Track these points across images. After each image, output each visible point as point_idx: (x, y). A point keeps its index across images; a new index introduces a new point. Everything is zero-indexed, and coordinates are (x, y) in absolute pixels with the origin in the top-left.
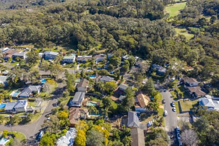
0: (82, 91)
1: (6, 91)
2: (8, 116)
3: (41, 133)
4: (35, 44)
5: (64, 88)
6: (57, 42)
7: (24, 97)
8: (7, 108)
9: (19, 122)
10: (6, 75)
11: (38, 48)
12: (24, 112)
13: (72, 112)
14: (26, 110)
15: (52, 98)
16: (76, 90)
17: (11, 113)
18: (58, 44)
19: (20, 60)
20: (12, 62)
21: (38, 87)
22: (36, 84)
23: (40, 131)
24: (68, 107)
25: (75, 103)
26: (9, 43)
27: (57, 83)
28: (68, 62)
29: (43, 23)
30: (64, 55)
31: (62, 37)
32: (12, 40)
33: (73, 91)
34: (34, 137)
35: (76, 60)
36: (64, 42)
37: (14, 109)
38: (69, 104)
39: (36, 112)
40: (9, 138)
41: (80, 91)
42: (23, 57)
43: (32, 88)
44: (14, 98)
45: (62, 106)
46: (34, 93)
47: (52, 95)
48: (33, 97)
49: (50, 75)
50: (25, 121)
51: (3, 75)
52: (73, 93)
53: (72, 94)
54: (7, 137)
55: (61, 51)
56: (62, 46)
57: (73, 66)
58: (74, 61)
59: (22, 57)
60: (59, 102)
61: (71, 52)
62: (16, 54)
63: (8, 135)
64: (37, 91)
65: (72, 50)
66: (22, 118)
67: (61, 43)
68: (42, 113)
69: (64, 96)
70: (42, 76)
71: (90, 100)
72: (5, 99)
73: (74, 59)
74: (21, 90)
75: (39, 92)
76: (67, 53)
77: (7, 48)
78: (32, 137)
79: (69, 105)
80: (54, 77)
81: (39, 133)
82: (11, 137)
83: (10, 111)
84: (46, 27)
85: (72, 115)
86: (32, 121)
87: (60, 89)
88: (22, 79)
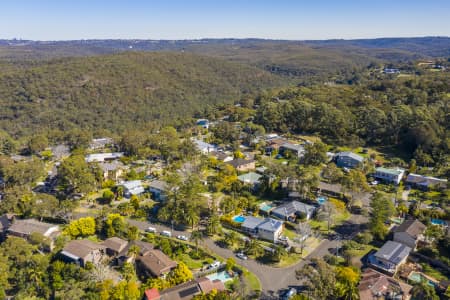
0: (405, 244)
1: (253, 198)
2: (244, 238)
3: (291, 292)
4: (325, 137)
5: (363, 227)
6: (369, 139)
7: (279, 217)
8: (246, 224)
9: (258, 255)
10: (261, 173)
11: (328, 144)
12: (272, 242)
13: (368, 278)
14: (275, 239)
15: (331, 237)
16: (390, 237)
17: (249, 236)
18: (370, 144)
19: (290, 157)
20: (277, 158)
21: (308, 207)
22: (307, 202)
23: (291, 287)
24: (361, 264)
25: (380, 263)
26: (281, 127)
27: (348, 213)
28: (385, 180)
29: (349, 105)
30: (378, 166)
31: (383, 130)
32: (287, 123)
33: (383, 238)
34: (275, 294)
35: (403, 180)
36: (384, 142)
37: (257, 229)
38: (365, 259)
39: (292, 250)
40: (232, 276)
41: (399, 242)
42: (297, 151)
43: (297, 206)
44: (262, 213)
45: (348, 257)
46: (299, 216)
47: (333, 232)
48: (295, 222)
49: (338, 195)
50: (268, 259)
51: (258, 172)
52: (381, 240)
53: (378, 242)
54: (231, 272)
55: (373, 157)
56: (378, 150)
57: (393, 191)
58: (399, 181)
59: (294, 152)
60: (344, 248)
61: (396, 164)
62: (286, 145)
63: (234, 269)
64: (306, 215)
65: (398, 159)
66: (266, 251)
67: (377, 144)
68: (303, 256)
69: (359, 240)
70: (322, 191)
71: (419, 270)
72: (248, 210)
73: (400, 177)
74: (278, 204)
75: (308, 216)
76: (384, 164)
77: (275, 135)
78: (272, 292)
79: (366, 262)
80: (346, 200)
81: (287, 291)
82: (236, 275)
83: (248, 230)
84: (354, 113)
85: (368, 284)
86: (282, 263)
87: (353, 226)
88: (284, 185)
